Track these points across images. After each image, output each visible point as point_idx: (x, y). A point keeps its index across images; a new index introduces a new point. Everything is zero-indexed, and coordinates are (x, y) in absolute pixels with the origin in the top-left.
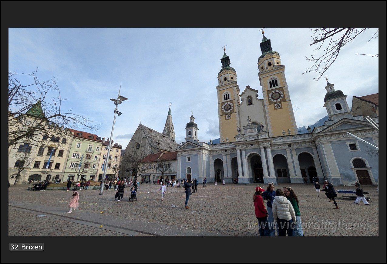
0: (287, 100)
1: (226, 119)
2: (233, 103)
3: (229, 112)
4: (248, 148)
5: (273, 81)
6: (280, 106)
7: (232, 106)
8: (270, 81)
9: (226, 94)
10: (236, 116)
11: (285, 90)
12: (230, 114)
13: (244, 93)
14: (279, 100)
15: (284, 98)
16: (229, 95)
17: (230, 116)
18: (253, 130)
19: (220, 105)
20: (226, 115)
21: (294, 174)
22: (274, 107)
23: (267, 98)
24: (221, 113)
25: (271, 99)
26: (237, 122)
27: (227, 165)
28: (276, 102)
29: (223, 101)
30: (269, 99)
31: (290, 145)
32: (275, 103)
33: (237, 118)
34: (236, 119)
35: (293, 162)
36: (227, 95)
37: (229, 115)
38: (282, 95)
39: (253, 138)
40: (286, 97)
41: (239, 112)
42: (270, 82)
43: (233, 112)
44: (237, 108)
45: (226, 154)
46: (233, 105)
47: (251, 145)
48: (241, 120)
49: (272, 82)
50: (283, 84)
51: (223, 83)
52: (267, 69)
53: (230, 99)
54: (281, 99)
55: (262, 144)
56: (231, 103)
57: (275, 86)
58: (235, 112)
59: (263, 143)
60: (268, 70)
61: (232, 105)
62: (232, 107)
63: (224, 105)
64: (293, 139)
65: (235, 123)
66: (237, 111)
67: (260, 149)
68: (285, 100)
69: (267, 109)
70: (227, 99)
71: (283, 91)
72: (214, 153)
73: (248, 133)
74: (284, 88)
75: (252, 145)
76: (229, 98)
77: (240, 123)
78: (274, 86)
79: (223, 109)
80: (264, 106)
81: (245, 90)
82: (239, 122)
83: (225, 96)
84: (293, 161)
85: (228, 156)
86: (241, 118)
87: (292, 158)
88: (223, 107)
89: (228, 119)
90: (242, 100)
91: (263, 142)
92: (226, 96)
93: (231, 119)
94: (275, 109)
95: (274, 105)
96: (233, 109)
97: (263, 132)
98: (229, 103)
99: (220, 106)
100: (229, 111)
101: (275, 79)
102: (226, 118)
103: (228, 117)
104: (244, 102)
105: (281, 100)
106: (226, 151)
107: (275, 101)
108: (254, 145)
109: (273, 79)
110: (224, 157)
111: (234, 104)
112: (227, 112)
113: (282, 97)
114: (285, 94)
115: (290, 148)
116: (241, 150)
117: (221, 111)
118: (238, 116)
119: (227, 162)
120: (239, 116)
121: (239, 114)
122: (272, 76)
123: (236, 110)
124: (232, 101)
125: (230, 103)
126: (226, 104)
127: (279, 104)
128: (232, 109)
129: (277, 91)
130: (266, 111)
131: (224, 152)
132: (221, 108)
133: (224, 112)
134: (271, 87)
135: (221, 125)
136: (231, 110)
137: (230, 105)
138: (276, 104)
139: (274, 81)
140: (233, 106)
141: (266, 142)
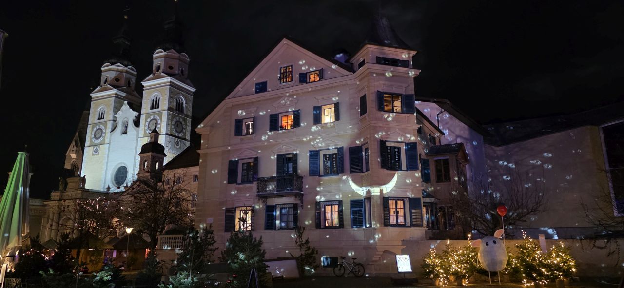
0: (162, 134)
1: (93, 155)
2: (106, 127)
3: (99, 142)
7: (104, 133)
10: (105, 150)
11: (163, 118)
12: (99, 146)
15: (160, 129)
19: (91, 128)
20: (94, 147)
24: (89, 143)
26: (104, 161)
30: (145, 128)
38: (159, 124)
39: (71, 196)
41: (109, 144)
43: (102, 143)
44: (109, 138)
48: (109, 159)
53: (105, 119)
56: (104, 126)
57: (156, 108)
58: (105, 143)
60: (154, 78)
61: (104, 131)
62: (104, 135)
63: (95, 129)
65: (102, 162)
69: (140, 145)
70: (101, 118)
71: (161, 118)
76: (103, 118)
77: (107, 163)
79: (93, 136)
80: (138, 138)
82: (106, 161)
83: (99, 112)
86: (110, 155)
88: (93, 133)
89: (95, 154)
92: (101, 112)
98: (101, 126)
99: (89, 131)
101: (159, 96)
102: (94, 152)
103: (96, 151)
109: (156, 96)
111: (107, 131)
112: (96, 141)
113: (158, 128)
114: (163, 123)
117: (89, 138)
120: (109, 151)
121: (109, 147)
122: (155, 90)
123: (107, 141)
124: (105, 124)
125: (103, 128)
126: (98, 126)
128: (103, 137)
129: (156, 117)
130: (138, 148)
132: (90, 133)
133: (93, 141)
134: (152, 108)
135: (85, 164)
136: (102, 139)
137: (102, 131)
139: (157, 99)
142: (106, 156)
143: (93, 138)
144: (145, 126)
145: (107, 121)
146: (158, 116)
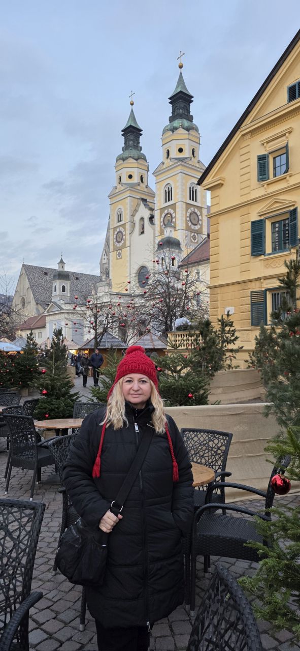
0: (177, 228)
1: (117, 259)
2: (125, 229)
5: (169, 188)
8: (166, 189)
9: (120, 210)
13: (136, 211)
16: (122, 212)
17: (121, 253)
19: (112, 232)
20: (117, 250)
23: (159, 222)
24: (112, 248)
26: (127, 265)
29: (116, 223)
30: (160, 224)
34: (127, 259)
37: (120, 251)
38: (174, 217)
40: (177, 222)
41: (130, 246)
42: (166, 191)
43: (124, 246)
44: (129, 240)
48: (131, 261)
50: (177, 197)
51: (116, 189)
52: (163, 164)
57: (169, 200)
58: (126, 246)
60: (164, 166)
61: (124, 233)
62: (124, 237)
63: (116, 233)
65: (125, 266)
66: (129, 245)
70: (120, 221)
71: (175, 210)
74: (177, 204)
79: (115, 240)
80: (155, 237)
81: (138, 206)
82: (129, 264)
86: (132, 257)
88: (115, 236)
89: (118, 258)
92: (119, 214)
93: (121, 258)
96: (125, 241)
100: (121, 244)
101: (171, 186)
102: (117, 256)
103: (119, 255)
104: (136, 227)
109: (168, 186)
111: (127, 233)
112: (118, 245)
113: (173, 222)
114: (177, 216)
117: (112, 243)
118: (128, 254)
120: (130, 254)
121: (130, 250)
122: (167, 180)
124: (124, 226)
125: (123, 230)
126: (118, 229)
128: (123, 239)
129: (170, 210)
132: (112, 237)
135: (112, 268)
136: (123, 242)
137: (122, 233)
140: (125, 235)
143: (115, 242)
144: (161, 222)
145: (125, 223)
146: (172, 209)
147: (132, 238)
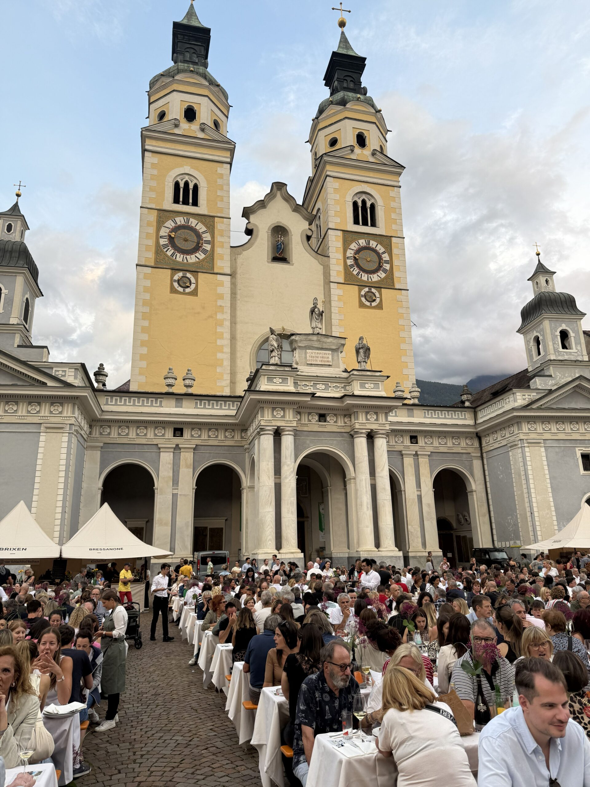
0: (397, 286)
1: (173, 290)
2: (211, 229)
3: (190, 261)
4: (306, 429)
5: (364, 202)
6: (378, 300)
7: (208, 242)
8: (356, 199)
9: (187, 178)
10: (220, 290)
11: (395, 251)
12: (195, 273)
13: (262, 204)
14: (375, 278)
15: (390, 274)
16: (196, 187)
17: (193, 280)
18: (330, 359)
19: (153, 217)
20: (175, 270)
21: (420, 540)
22: (360, 296)
23: (341, 256)
24: (150, 256)
25: (351, 266)
26: (219, 316)
27: (175, 496)
28: (364, 281)
29: (168, 204)
30: (345, 263)
31: (414, 439)
32: (362, 286)
33: (221, 297)
34: (220, 303)
35: (420, 498)
36: (191, 186)
37: (189, 275)
38: (387, 262)
39: (327, 387)
40: (396, 274)
41: (232, 275)
42: (355, 204)
43: (208, 267)
44: (227, 257)
45: (177, 448)
46: (213, 237)
47: (317, 418)
48: (239, 313)
49: (360, 204)
50: (394, 227)
51: (177, 126)
52: (352, 151)
53: (203, 208)
54: (382, 275)
55: (362, 418)
56: (206, 226)
57: (367, 225)
58: (216, 271)
59: (367, 413)
60: (353, 156)
61: (207, 237)
62: (207, 247)
63: (170, 224)
64: (425, 417)
65: (210, 317)
66: (228, 271)
67: (352, 436)
68: (393, 283)
69: (336, 299)
70: (186, 202)
71: (389, 249)
72: (114, 435)
73: (311, 365)
74: (394, 240)
75: (322, 417)
76: (195, 203)
77: (233, 322)
78: (365, 223)
79: (163, 242)
80: (328, 282)
81: (270, 196)
82: (227, 316)
83: (177, 185)
84: (419, 493)
85: (187, 457)
86: (239, 303)
87: (419, 485)
88: (164, 232)
89: (181, 290)
90: (249, 232)
91: (368, 409)
92: (182, 185)
93: (195, 293)
94: (362, 305)
95: (360, 291)
96: (211, 256)
97: (369, 373)
98: (193, 222)
99: (149, 224)
100: (192, 259)
101: (372, 201)
102: (176, 285)
103: (184, 283)
104: (258, 241)
105: (382, 280)
106: (176, 430)
107: (365, 277)
108: (328, 419)
109: (364, 197)
110: (166, 458)
111: (218, 238)
112: (179, 258)
113: (385, 271)
114: (396, 262)
115: (414, 448)
116: (278, 434)
117: (151, 242)
118: (226, 290)
119: (175, 482)
120: (233, 294)
121: (234, 285)
122: (362, 184)
124: (208, 220)
125: (201, 228)
126: (180, 220)
127: (373, 290)
128: (205, 251)
129: (373, 244)
130: (333, 304)
131: (169, 433)
132: (152, 230)
133: (169, 253)
134: (356, 222)
135: (146, 309)
136: (201, 256)
137: (198, 235)
138: (367, 289)
139: (368, 205)
140: (211, 242)
141: (376, 413)
142: (226, 303)
143: (165, 246)
144: (345, 258)
145: (214, 217)
146: (381, 244)
147: (240, 259)
